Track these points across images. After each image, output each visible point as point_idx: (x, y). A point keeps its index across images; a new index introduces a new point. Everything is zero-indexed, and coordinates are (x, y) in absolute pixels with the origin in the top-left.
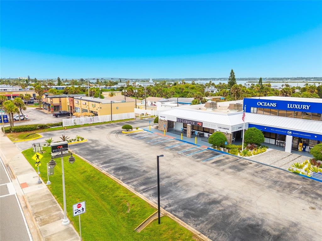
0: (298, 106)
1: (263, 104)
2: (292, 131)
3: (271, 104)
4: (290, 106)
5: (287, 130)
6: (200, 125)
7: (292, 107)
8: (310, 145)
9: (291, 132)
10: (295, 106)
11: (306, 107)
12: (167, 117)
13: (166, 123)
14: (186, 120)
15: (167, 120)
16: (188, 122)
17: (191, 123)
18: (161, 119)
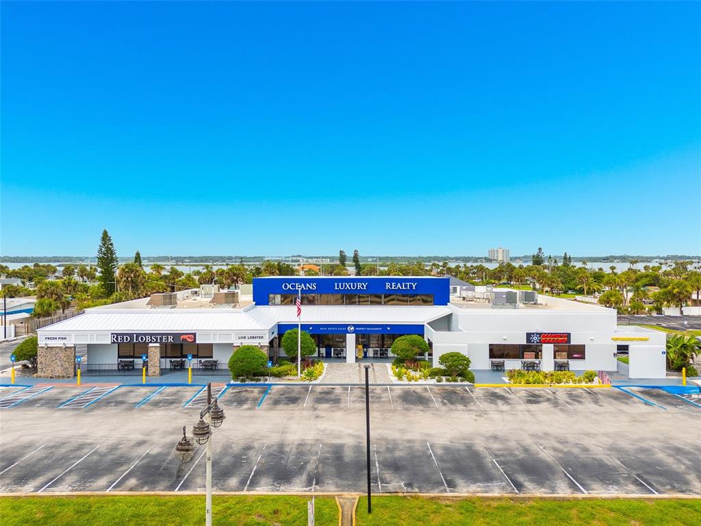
0: (350, 286)
1: (293, 286)
2: (355, 326)
3: (307, 285)
4: (338, 287)
5: (347, 326)
6: (189, 340)
7: (342, 287)
8: (372, 346)
9: (353, 328)
10: (346, 286)
11: (363, 286)
12: (73, 336)
13: (68, 353)
14: (145, 335)
15: (73, 346)
16: (151, 338)
17: (161, 339)
18: (49, 346)
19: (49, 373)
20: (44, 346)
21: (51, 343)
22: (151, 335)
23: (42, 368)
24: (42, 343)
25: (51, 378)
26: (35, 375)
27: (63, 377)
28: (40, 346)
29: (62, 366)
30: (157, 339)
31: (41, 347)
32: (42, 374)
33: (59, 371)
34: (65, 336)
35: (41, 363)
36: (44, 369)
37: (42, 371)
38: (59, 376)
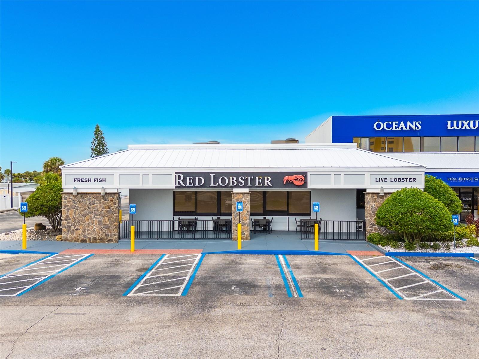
0: (469, 124)
1: (388, 126)
3: (409, 123)
6: (297, 182)
7: (458, 126)
10: (463, 124)
12: (117, 176)
13: (109, 203)
14: (228, 174)
15: (116, 191)
16: (237, 180)
17: (254, 181)
18: (80, 191)
19: (79, 234)
20: (71, 191)
21: (83, 188)
22: (237, 175)
23: (69, 227)
24: (68, 186)
25: (83, 241)
26: (58, 237)
27: (102, 240)
28: (65, 191)
29: (100, 222)
30: (246, 181)
31: (68, 194)
32: (69, 236)
33: (95, 230)
34: (104, 177)
35: (68, 218)
36: (72, 228)
37: (68, 231)
38: (95, 239)
